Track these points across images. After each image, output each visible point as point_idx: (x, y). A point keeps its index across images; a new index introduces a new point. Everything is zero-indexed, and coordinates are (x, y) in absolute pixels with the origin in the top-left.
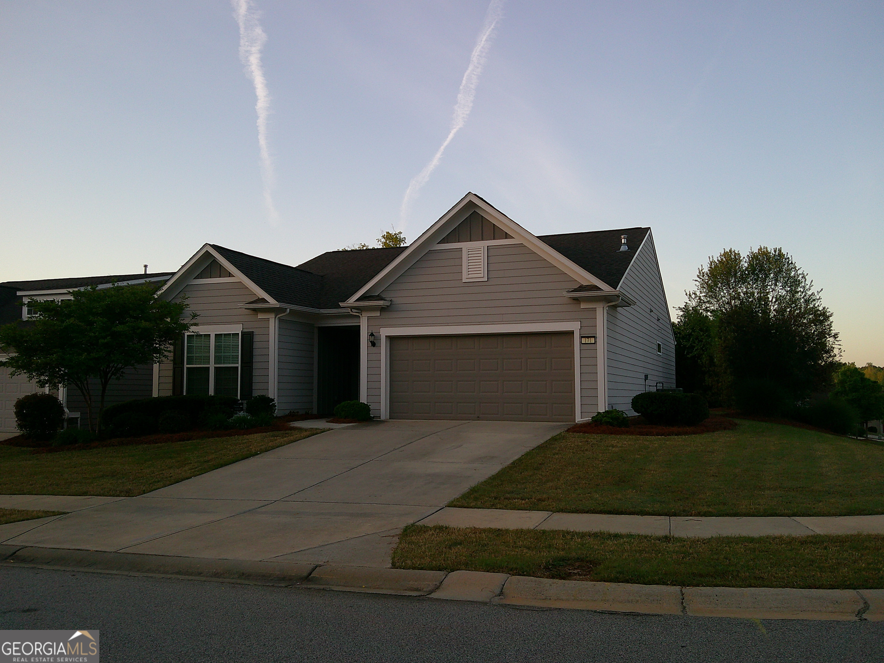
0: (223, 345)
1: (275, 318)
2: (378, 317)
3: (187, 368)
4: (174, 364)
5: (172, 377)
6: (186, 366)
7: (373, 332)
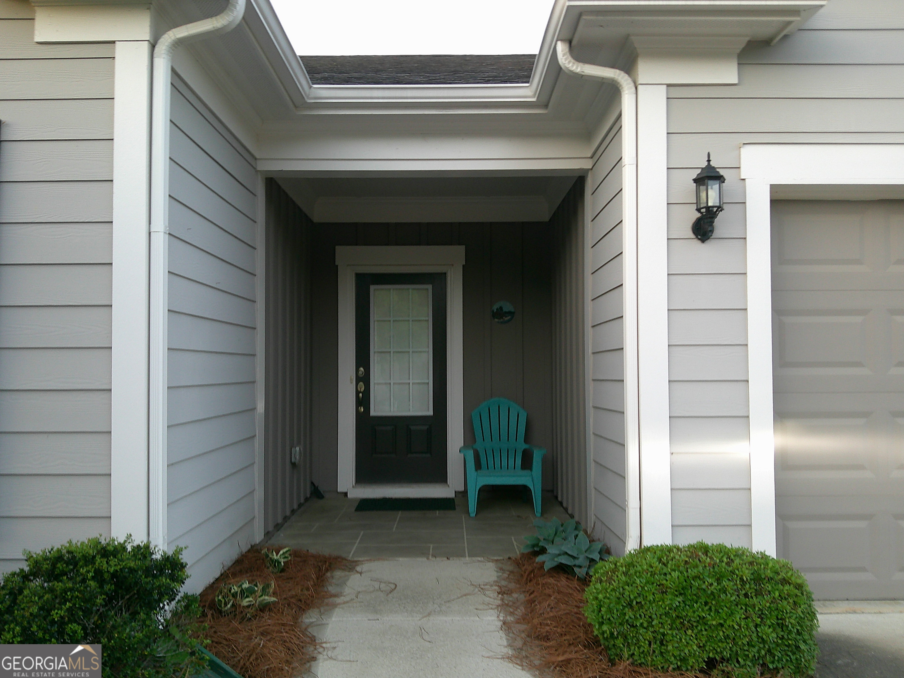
1: (154, 45)
2: (733, 92)
7: (709, 161)
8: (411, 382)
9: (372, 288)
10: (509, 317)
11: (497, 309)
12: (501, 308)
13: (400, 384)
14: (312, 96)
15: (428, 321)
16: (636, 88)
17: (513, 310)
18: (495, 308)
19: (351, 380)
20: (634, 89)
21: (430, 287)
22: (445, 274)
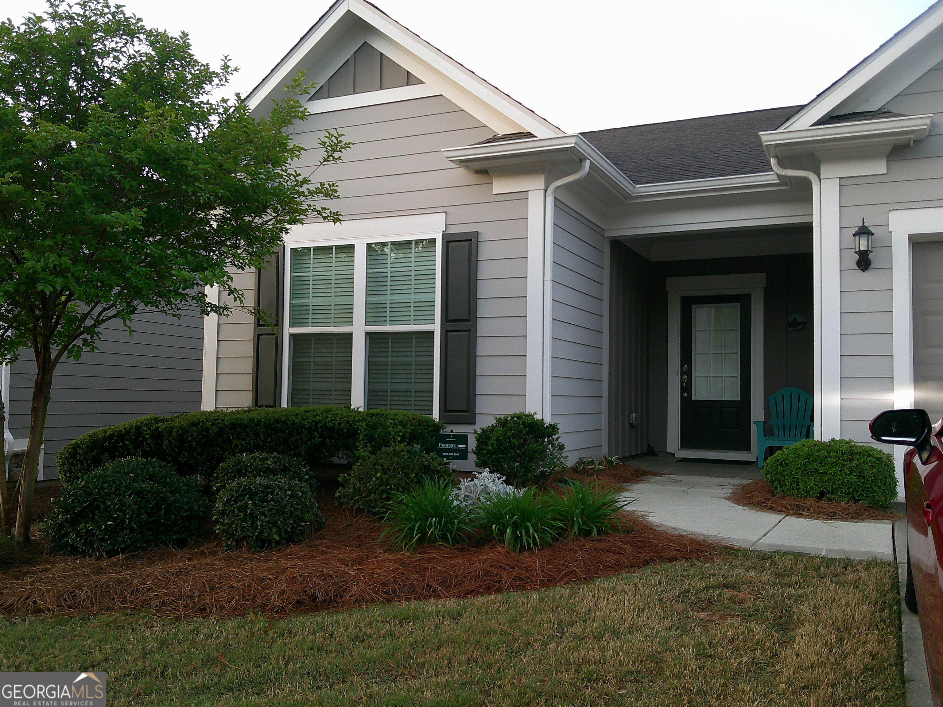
0: (389, 275)
1: (546, 191)
2: (883, 179)
3: (291, 335)
4: (259, 324)
5: (252, 358)
6: (288, 330)
7: (863, 223)
8: (723, 376)
9: (694, 306)
10: (802, 326)
11: (792, 320)
12: (795, 319)
13: (715, 377)
14: (635, 192)
15: (737, 330)
16: (820, 181)
17: (805, 321)
18: (790, 320)
19: (678, 373)
20: (819, 182)
21: (738, 305)
22: (750, 295)
